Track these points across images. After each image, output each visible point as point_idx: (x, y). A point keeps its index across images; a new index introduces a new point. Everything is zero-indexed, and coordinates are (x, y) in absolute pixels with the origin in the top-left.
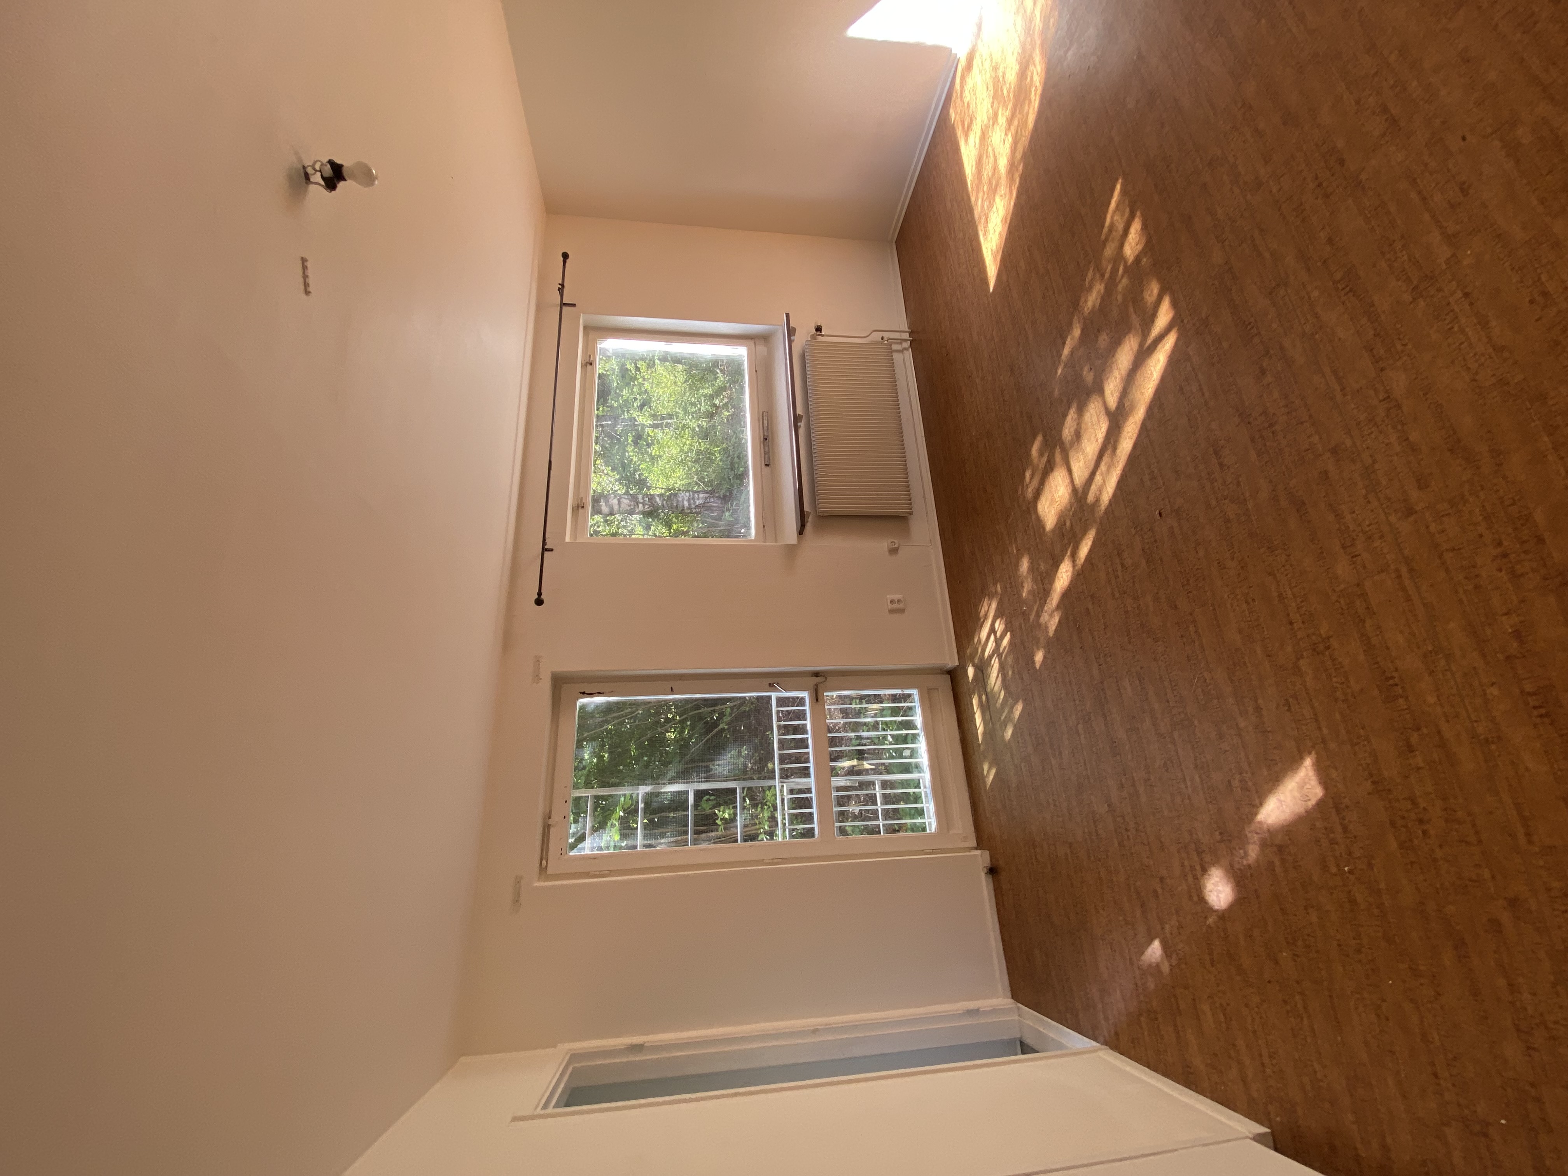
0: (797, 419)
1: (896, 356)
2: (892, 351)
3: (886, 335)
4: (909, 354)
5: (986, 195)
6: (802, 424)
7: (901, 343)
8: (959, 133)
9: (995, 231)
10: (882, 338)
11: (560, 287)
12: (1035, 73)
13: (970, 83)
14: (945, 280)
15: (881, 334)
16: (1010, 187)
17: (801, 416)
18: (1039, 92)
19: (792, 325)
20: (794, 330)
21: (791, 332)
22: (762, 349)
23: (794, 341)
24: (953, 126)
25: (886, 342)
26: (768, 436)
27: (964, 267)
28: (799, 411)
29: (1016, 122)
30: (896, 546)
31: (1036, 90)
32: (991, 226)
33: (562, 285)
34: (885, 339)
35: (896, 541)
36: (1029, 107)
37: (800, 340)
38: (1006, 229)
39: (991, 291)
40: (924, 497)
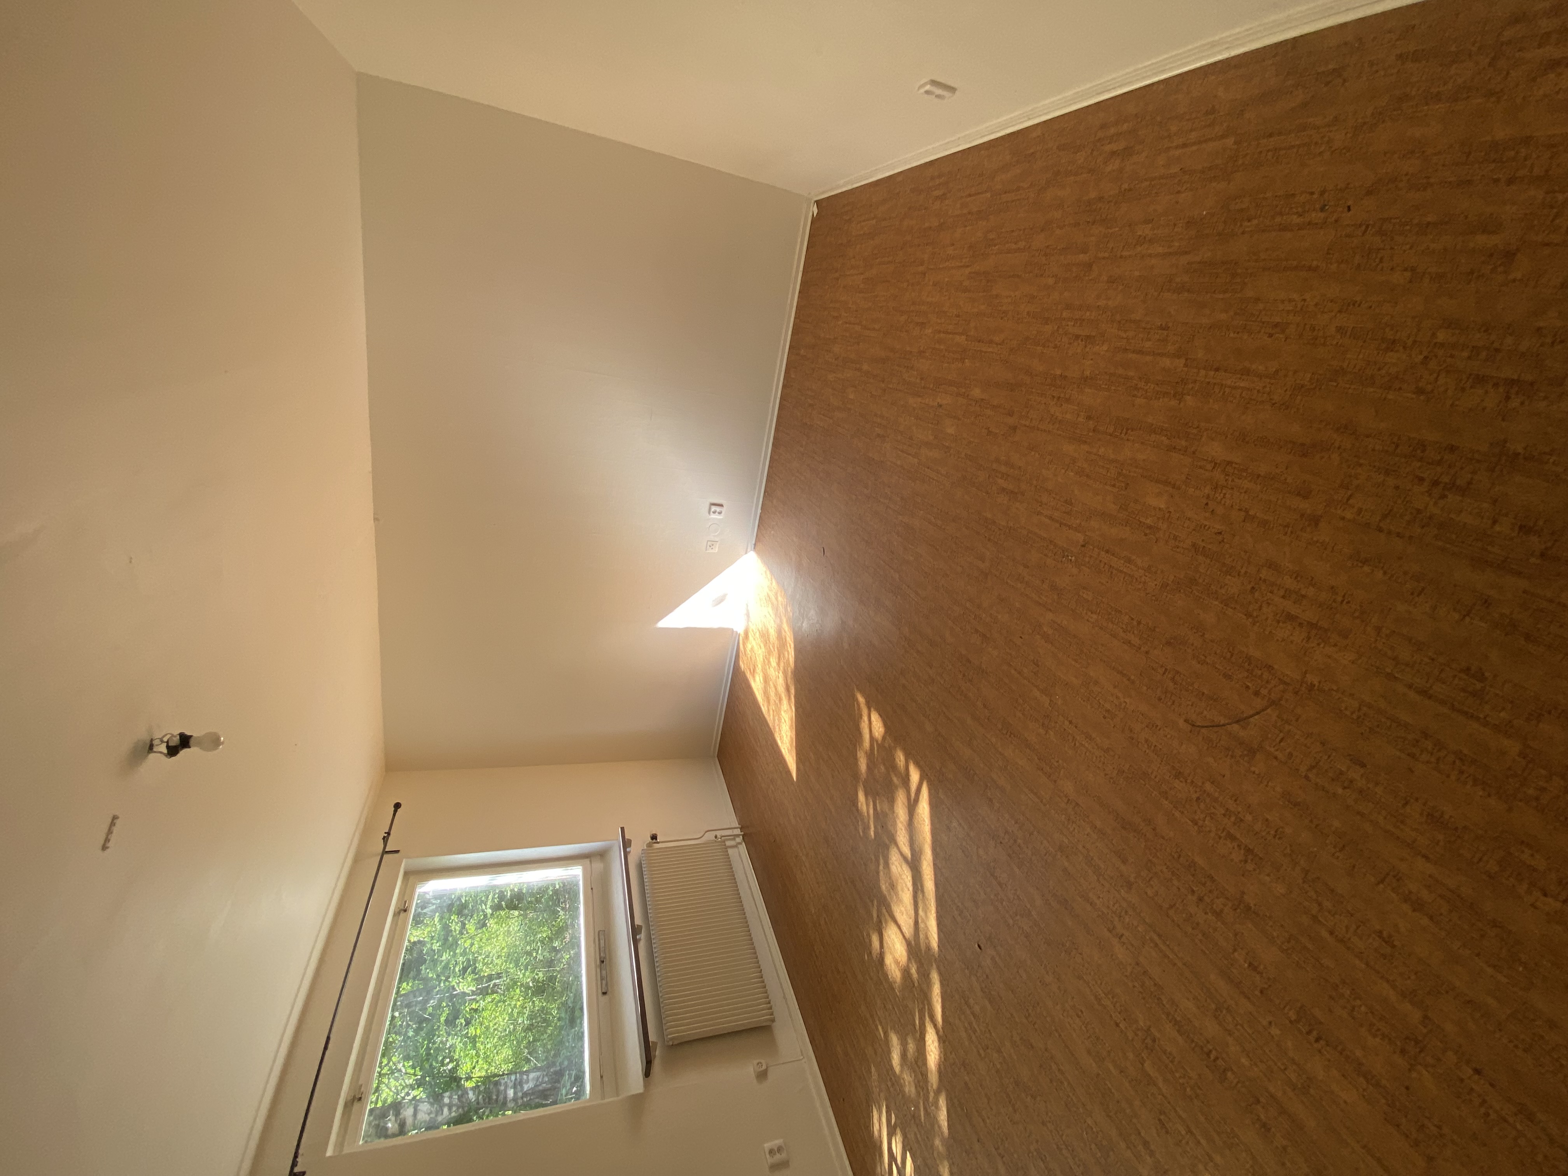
0: (635, 931)
1: (730, 851)
2: (727, 848)
3: (719, 833)
4: (743, 848)
5: (775, 713)
6: (642, 936)
7: (734, 839)
8: (748, 675)
9: (787, 736)
10: (716, 837)
11: (386, 835)
12: (787, 637)
13: (749, 646)
14: (760, 778)
15: (714, 833)
16: (790, 705)
17: (640, 927)
18: (792, 646)
19: (627, 837)
20: (630, 841)
21: (626, 843)
22: (598, 865)
23: (630, 852)
24: (744, 672)
25: (720, 840)
26: (605, 958)
27: (772, 765)
28: (638, 921)
29: (782, 664)
30: (764, 1067)
31: (790, 646)
32: (783, 733)
33: (389, 834)
34: (719, 836)
35: (763, 1061)
36: (788, 655)
37: (635, 851)
38: (794, 733)
39: (795, 780)
40: (784, 997)
